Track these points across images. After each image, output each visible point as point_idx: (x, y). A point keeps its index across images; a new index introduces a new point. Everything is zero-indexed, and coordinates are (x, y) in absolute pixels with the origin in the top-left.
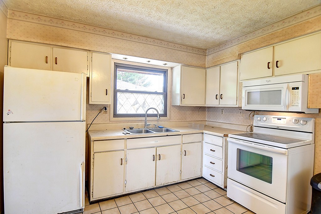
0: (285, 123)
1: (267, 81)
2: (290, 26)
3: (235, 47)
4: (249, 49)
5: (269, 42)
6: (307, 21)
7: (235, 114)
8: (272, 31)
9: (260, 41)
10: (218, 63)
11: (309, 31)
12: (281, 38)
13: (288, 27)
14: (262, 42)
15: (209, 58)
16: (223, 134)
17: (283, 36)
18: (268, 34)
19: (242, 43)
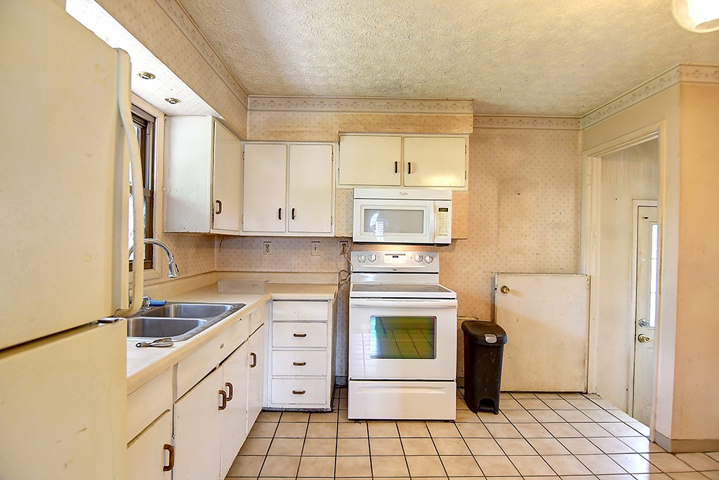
0: (405, 262)
1: (401, 193)
2: (431, 113)
3: (330, 114)
4: (361, 128)
5: (399, 129)
6: (453, 115)
7: (302, 251)
8: (402, 110)
9: (382, 120)
10: (287, 138)
11: (456, 131)
12: (418, 128)
13: (428, 115)
14: (387, 125)
15: (257, 120)
16: (332, 293)
17: (420, 125)
18: (397, 114)
19: (346, 112)
